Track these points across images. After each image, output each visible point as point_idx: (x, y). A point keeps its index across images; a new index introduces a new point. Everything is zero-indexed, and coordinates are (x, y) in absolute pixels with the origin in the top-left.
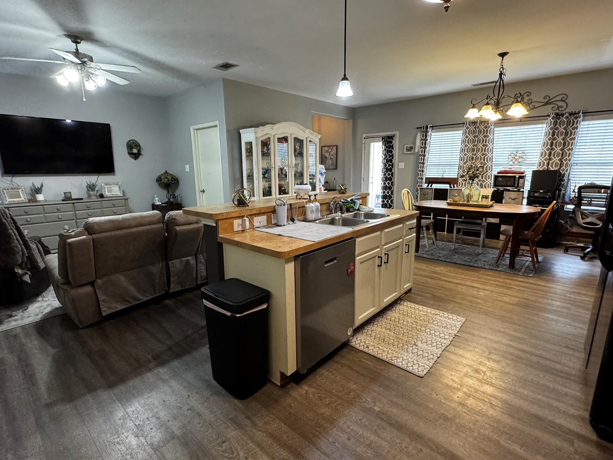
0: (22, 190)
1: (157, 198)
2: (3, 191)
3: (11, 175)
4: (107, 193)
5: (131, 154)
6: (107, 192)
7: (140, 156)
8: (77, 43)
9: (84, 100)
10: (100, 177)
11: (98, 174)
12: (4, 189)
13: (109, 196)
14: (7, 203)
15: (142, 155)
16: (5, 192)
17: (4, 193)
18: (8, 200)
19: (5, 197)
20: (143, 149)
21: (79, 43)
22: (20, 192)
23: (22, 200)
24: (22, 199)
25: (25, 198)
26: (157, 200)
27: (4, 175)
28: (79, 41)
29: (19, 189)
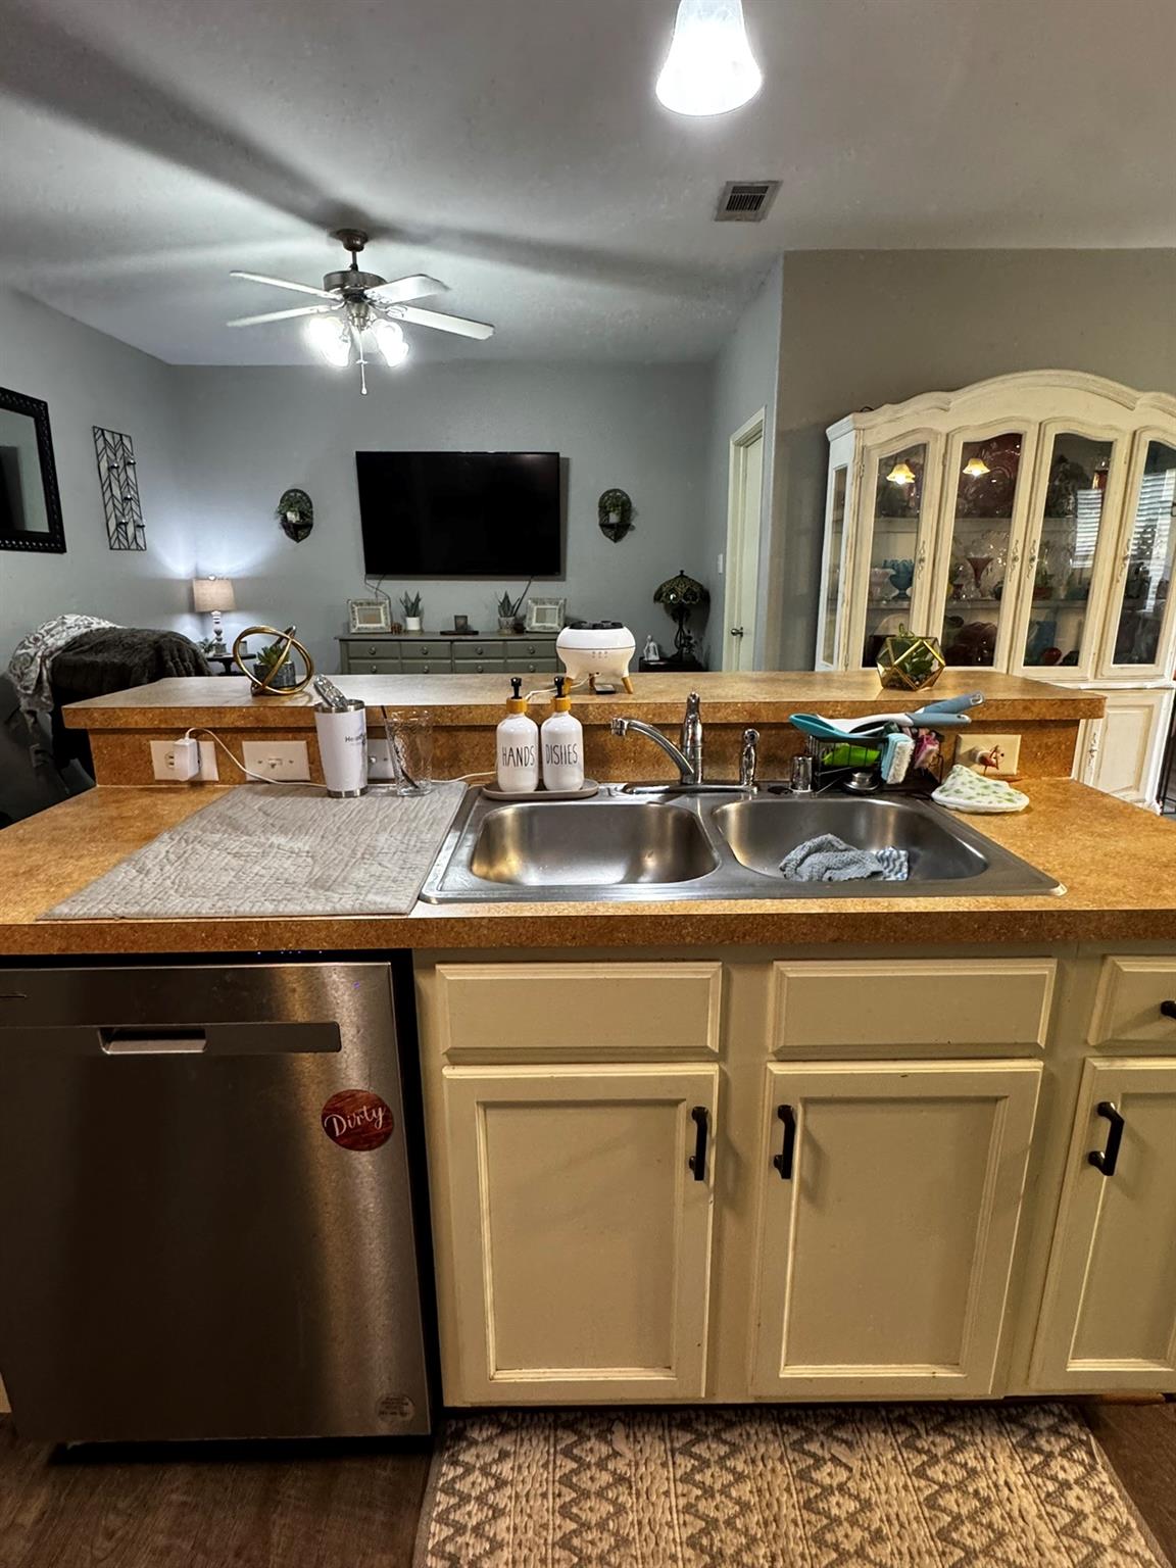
0: (385, 608)
1: (652, 644)
2: (353, 608)
3: (378, 576)
4: (534, 624)
5: (605, 526)
6: (534, 620)
7: (629, 533)
8: (354, 249)
9: (364, 391)
10: (533, 583)
11: (529, 577)
12: (355, 603)
13: (537, 630)
14: (353, 631)
15: (633, 528)
16: (356, 608)
17: (353, 612)
18: (358, 625)
19: (354, 619)
20: (637, 514)
21: (361, 248)
22: (382, 611)
23: (381, 628)
24: (383, 625)
25: (387, 625)
26: (652, 649)
27: (369, 576)
28: (358, 242)
29: (381, 604)
